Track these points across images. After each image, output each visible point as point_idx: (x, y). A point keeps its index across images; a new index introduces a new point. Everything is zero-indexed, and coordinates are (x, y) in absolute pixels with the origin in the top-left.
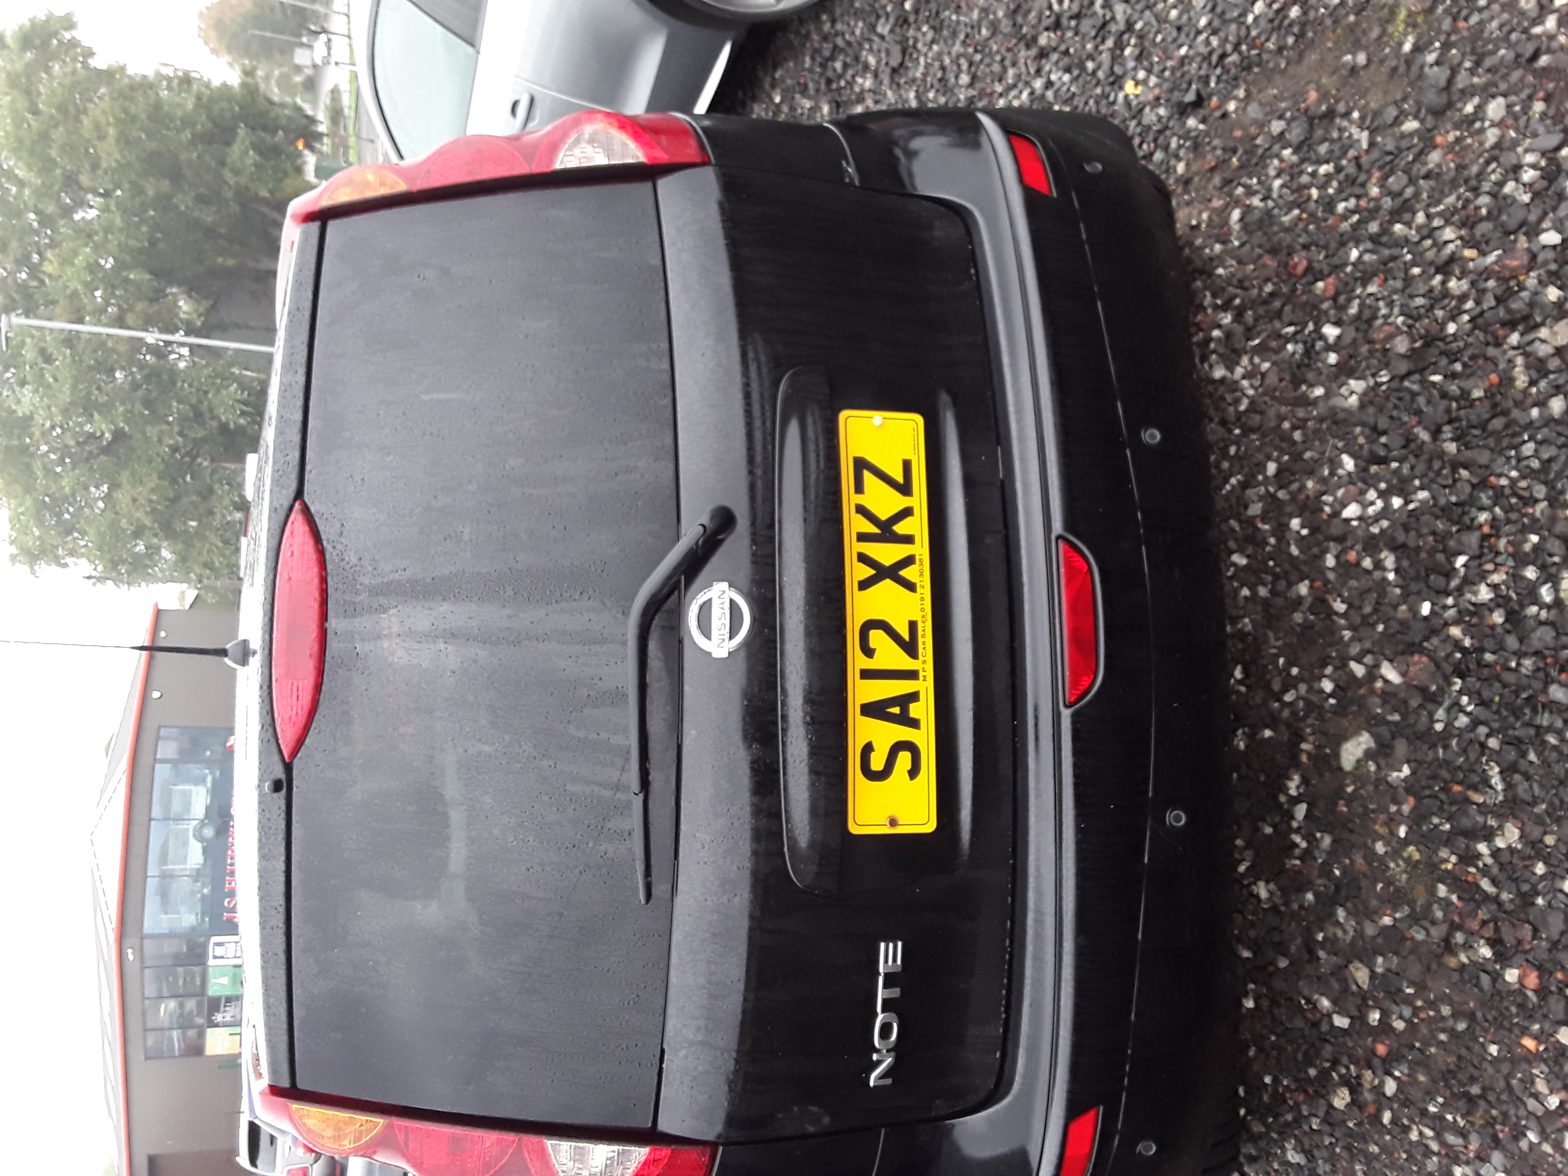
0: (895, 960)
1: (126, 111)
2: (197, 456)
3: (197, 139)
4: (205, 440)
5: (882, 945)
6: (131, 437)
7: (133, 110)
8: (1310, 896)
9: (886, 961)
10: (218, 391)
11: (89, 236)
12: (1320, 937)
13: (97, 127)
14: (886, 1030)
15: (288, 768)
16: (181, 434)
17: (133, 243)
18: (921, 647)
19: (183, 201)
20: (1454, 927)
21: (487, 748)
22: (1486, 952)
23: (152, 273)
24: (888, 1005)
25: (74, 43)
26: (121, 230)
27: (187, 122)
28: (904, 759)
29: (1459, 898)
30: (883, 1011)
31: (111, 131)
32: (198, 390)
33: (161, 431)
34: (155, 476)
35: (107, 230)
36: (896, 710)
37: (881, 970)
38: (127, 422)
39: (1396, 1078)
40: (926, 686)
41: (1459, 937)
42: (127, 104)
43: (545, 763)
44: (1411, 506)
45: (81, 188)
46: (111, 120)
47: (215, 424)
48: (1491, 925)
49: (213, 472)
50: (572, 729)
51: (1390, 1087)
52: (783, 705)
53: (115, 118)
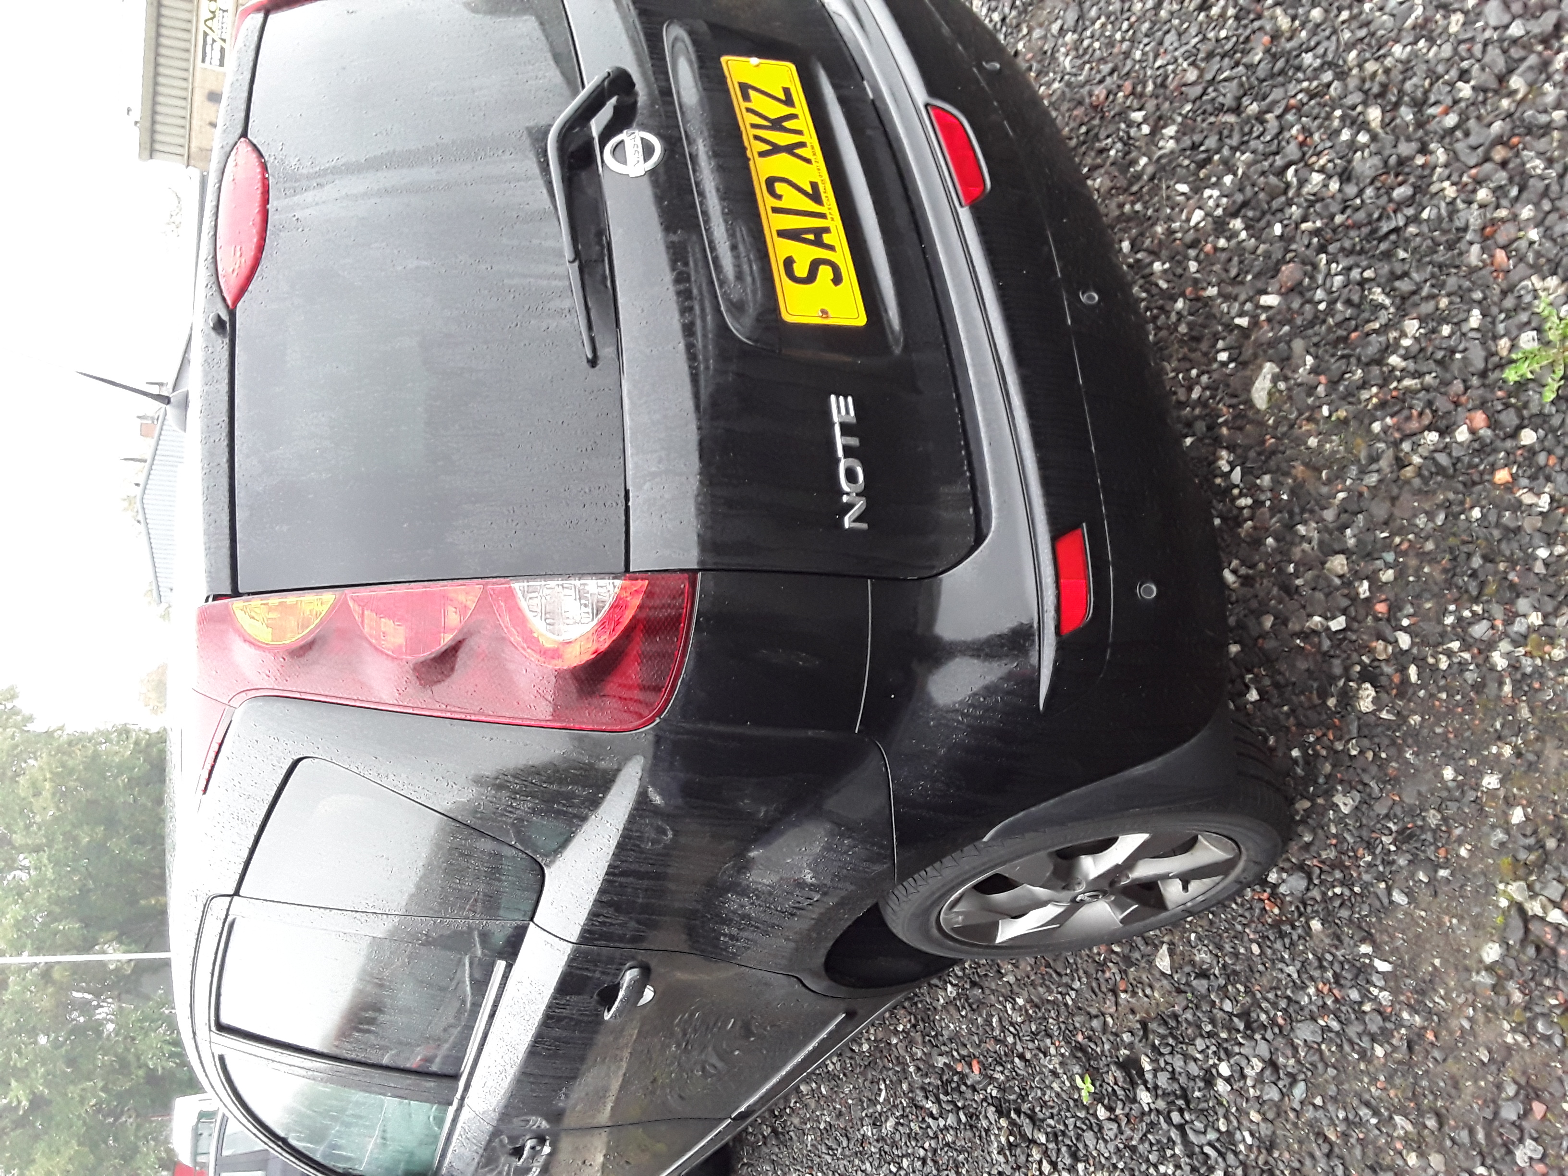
0: (847, 412)
1: (63, 766)
2: (122, 1113)
3: (132, 783)
4: (130, 1093)
5: (833, 398)
6: (51, 1102)
7: (70, 763)
8: (1270, 541)
9: (839, 412)
10: (146, 1034)
11: (20, 895)
12: (1291, 568)
13: (34, 784)
14: (851, 476)
15: (232, 314)
16: (104, 1089)
17: (63, 893)
18: (823, 196)
19: (116, 845)
20: (1396, 444)
21: (425, 263)
22: (1432, 437)
23: (81, 921)
24: (849, 451)
25: (14, 712)
26: (52, 882)
27: (122, 768)
28: (825, 272)
29: (1392, 416)
30: (846, 457)
31: (47, 785)
32: (125, 1038)
33: (83, 1090)
34: (74, 1142)
35: (37, 884)
36: (811, 237)
37: (836, 418)
38: (47, 1084)
39: (1405, 630)
40: (834, 222)
41: (1406, 446)
42: (65, 758)
43: (483, 267)
44: (1240, 172)
45: (14, 847)
46: (48, 776)
47: (141, 1072)
48: (1428, 411)
49: (139, 1127)
50: (505, 240)
51: (1404, 641)
52: (701, 203)
53: (51, 772)
